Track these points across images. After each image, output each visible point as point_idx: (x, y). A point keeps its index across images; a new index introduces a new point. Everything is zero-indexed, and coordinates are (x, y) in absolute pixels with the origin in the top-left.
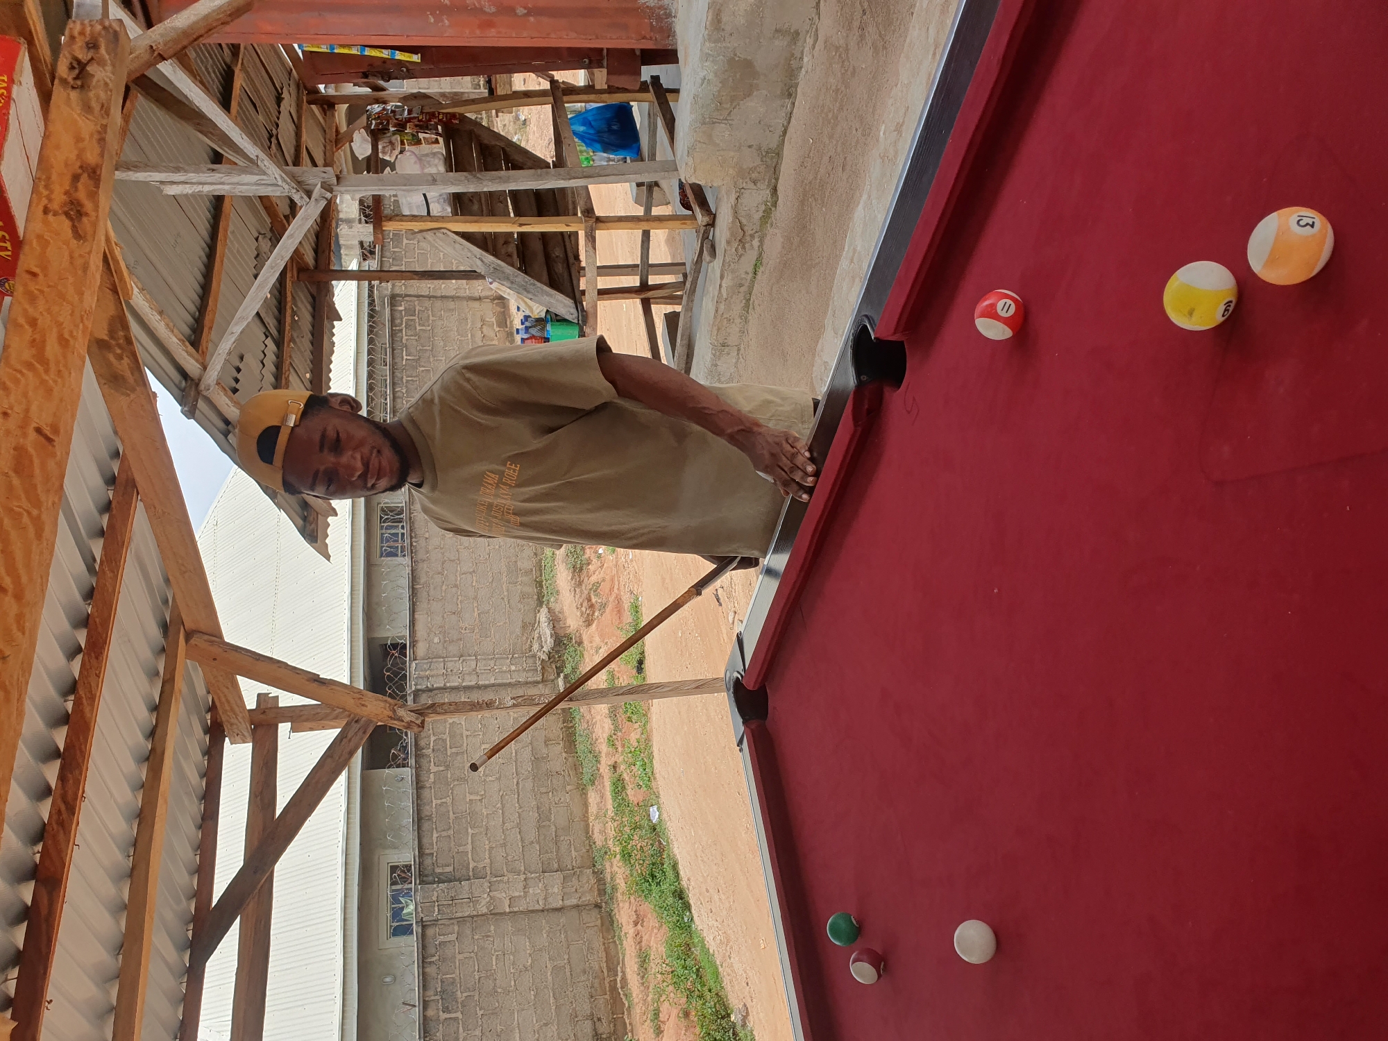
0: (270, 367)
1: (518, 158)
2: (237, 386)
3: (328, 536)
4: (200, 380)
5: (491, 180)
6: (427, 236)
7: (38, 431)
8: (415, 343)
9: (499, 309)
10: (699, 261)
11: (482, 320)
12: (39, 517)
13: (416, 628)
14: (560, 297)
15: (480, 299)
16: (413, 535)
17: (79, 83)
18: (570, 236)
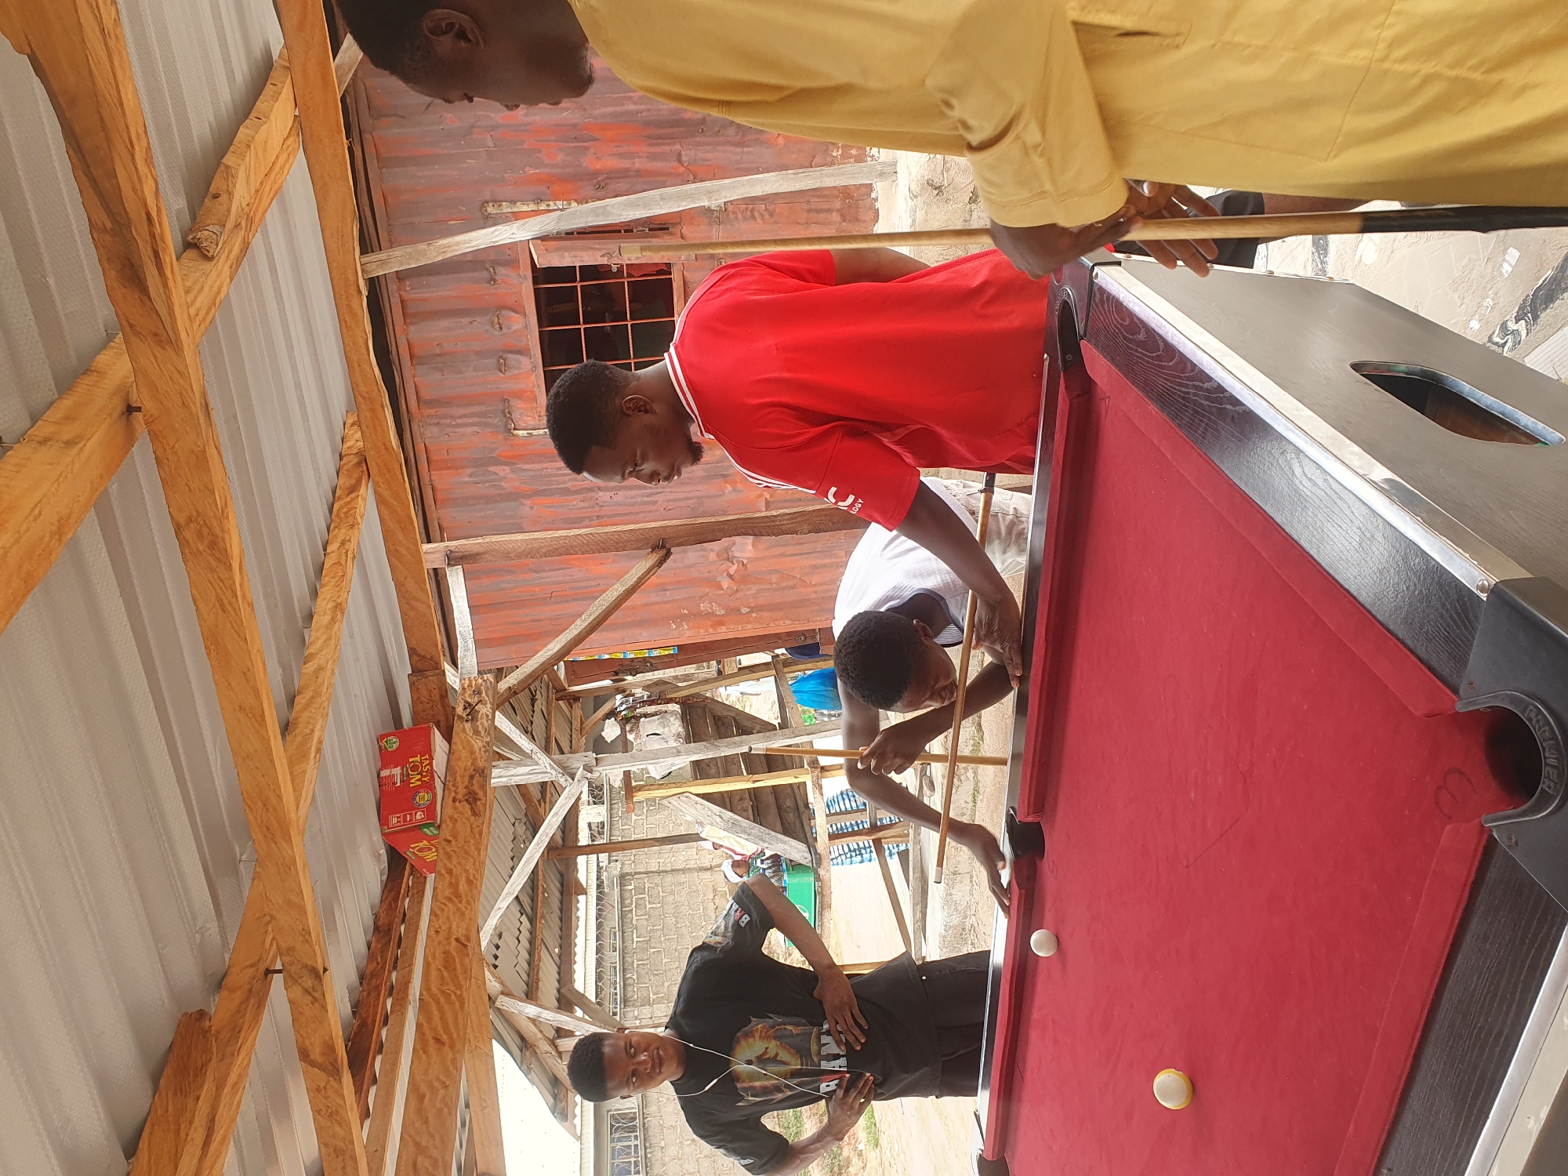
1: (748, 724)
2: (497, 963)
5: (726, 746)
6: (672, 801)
7: (457, 940)
8: (645, 923)
12: (461, 995)
14: (794, 842)
16: (648, 1146)
17: (470, 717)
18: (799, 787)
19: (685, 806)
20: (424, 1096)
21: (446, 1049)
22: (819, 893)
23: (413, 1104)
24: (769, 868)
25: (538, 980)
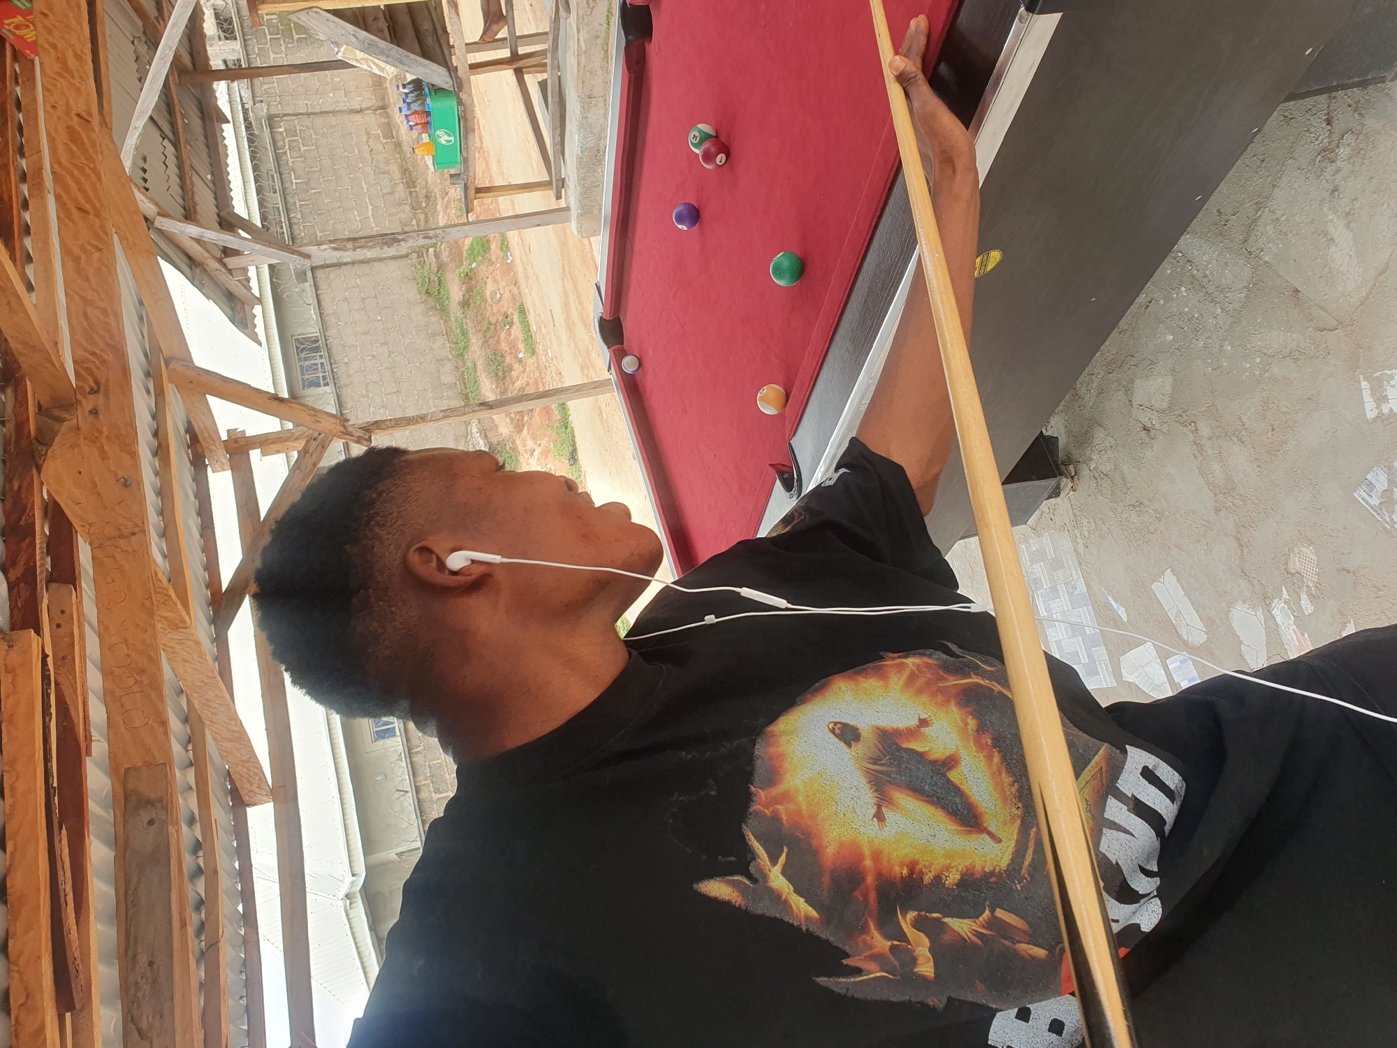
0: (173, 169)
2: (147, 185)
3: (255, 326)
6: (301, 17)
7: (79, 115)
8: (302, 165)
9: (383, 120)
10: (556, 20)
11: (368, 133)
12: (95, 168)
14: (434, 66)
15: (360, 111)
16: (332, 361)
19: (316, 23)
20: (80, 258)
21: (92, 217)
22: (463, 117)
23: (70, 264)
24: (411, 92)
25: (195, 205)
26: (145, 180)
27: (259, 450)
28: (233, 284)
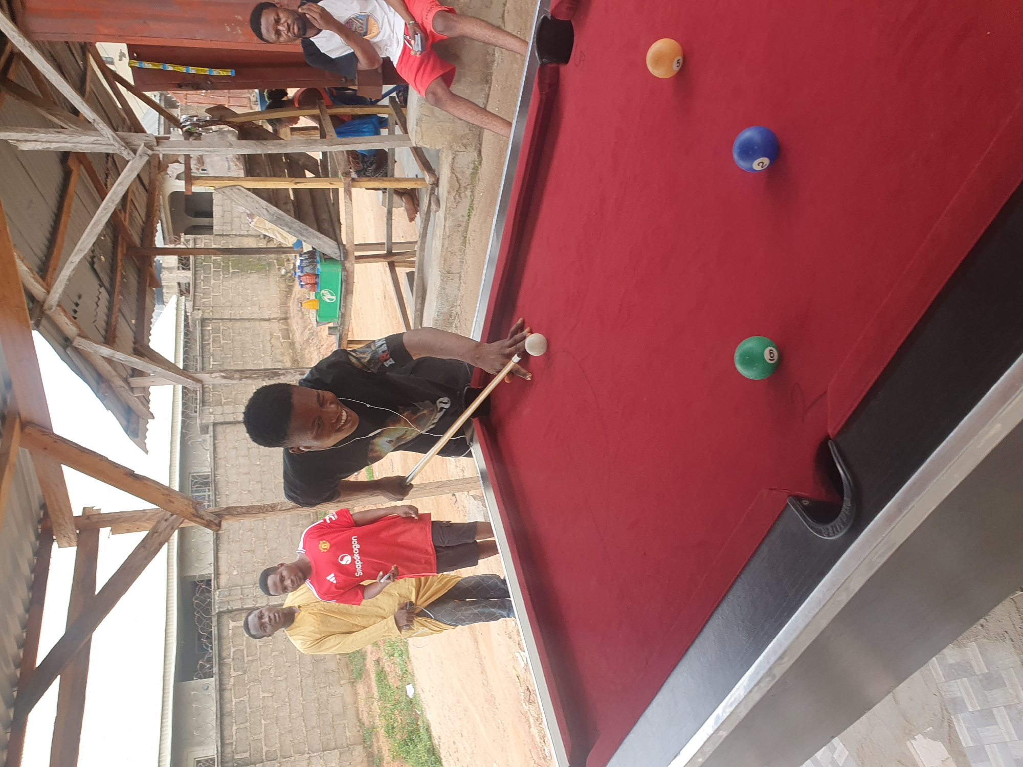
0: (103, 309)
2: (76, 316)
3: (147, 436)
4: (44, 302)
5: (273, 146)
8: (220, 352)
9: (284, 327)
10: (428, 213)
11: (271, 335)
13: (219, 564)
14: (326, 239)
16: (217, 493)
19: (237, 197)
22: (345, 281)
26: (75, 312)
27: (110, 528)
28: (133, 400)
